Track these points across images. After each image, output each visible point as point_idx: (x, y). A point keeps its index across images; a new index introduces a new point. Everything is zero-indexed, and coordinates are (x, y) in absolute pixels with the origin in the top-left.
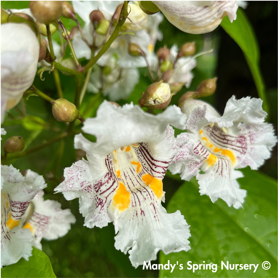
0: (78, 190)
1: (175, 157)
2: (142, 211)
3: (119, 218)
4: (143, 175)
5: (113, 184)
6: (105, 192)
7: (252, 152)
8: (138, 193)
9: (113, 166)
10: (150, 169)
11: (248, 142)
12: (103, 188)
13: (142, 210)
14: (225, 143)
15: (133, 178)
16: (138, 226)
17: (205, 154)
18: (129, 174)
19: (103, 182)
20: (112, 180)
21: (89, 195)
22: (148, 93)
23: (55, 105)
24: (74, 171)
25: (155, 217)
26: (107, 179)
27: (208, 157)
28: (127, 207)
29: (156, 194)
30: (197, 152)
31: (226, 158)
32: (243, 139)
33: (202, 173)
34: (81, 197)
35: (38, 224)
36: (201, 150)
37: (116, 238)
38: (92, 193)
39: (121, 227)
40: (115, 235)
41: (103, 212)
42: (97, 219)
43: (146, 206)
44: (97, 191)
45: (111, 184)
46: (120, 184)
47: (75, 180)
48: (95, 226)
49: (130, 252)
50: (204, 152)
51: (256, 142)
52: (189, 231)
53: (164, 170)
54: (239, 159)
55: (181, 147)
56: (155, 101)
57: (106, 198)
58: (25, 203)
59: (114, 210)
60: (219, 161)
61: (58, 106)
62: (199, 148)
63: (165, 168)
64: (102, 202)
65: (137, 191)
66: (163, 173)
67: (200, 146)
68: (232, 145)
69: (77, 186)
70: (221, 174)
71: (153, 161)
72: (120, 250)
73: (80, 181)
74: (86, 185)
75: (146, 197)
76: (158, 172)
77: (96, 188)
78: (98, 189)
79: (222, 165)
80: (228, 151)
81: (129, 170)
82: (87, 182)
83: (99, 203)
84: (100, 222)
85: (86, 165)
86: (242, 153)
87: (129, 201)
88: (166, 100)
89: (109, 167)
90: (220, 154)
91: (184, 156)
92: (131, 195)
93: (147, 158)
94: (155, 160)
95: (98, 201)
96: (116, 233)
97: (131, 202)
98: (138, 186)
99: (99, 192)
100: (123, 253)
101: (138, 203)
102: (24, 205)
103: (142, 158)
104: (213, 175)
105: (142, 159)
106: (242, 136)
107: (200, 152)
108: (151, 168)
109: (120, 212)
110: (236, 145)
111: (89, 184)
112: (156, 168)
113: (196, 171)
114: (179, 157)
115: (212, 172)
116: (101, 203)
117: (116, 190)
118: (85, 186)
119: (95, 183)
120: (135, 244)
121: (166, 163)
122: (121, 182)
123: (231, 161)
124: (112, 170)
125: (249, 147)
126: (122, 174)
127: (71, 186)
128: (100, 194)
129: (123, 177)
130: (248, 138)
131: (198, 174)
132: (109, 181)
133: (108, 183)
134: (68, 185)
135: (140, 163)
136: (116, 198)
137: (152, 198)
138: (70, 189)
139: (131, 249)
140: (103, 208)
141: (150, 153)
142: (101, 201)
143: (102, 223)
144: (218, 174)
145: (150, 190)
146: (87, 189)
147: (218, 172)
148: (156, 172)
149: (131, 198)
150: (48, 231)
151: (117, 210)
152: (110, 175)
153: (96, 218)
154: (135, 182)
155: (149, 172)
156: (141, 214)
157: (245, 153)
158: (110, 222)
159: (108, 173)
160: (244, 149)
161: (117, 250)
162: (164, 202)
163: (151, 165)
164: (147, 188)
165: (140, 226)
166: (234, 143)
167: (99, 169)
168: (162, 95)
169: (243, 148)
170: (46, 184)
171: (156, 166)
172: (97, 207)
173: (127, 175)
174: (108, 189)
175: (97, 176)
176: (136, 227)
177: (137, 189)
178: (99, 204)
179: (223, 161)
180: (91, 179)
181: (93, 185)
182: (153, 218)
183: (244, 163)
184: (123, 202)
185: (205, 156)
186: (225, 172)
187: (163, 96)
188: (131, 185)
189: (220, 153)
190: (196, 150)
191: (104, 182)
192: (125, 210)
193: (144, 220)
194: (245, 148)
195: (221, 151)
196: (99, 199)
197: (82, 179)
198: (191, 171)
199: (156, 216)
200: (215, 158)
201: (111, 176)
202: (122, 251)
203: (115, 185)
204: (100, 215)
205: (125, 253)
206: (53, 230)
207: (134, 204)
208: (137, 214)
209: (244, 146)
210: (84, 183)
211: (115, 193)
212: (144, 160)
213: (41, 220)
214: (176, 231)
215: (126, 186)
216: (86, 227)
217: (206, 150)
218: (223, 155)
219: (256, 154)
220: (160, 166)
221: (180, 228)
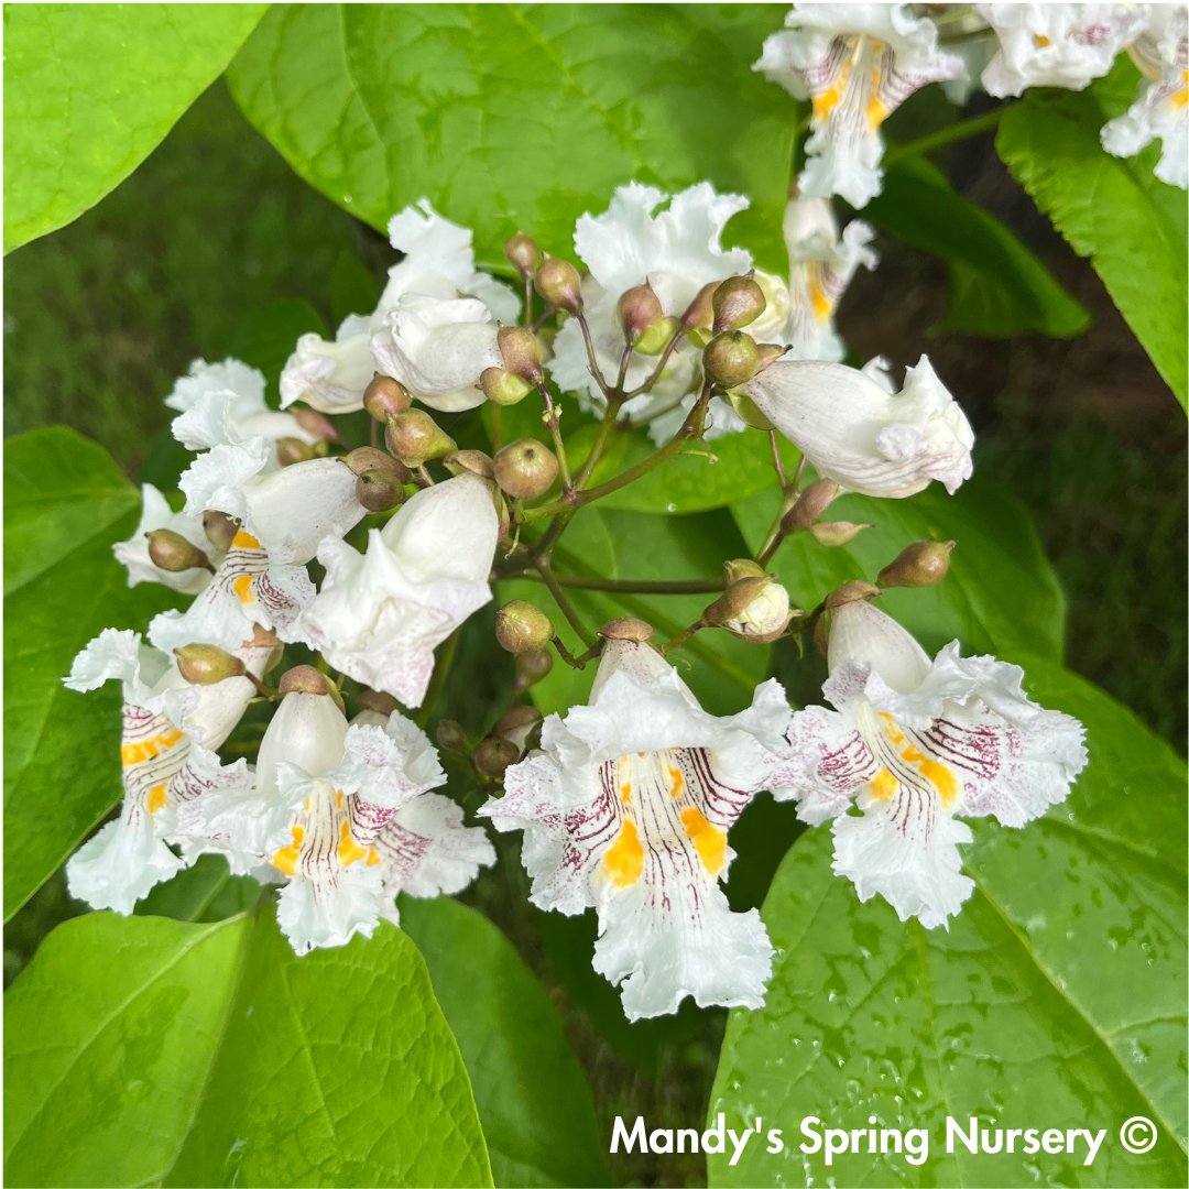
0: (527, 818)
1: (771, 779)
2: (666, 899)
3: (612, 901)
4: (685, 808)
5: (609, 822)
6: (587, 837)
7: (1016, 778)
8: (664, 855)
9: (615, 772)
10: (702, 798)
11: (1003, 749)
12: (585, 829)
13: (667, 896)
14: (935, 741)
15: (660, 810)
16: (652, 930)
17: (866, 768)
18: (652, 796)
19: (588, 815)
20: (608, 812)
21: (550, 834)
22: (729, 606)
23: (506, 619)
24: (526, 776)
25: (693, 918)
26: (597, 809)
27: (872, 778)
28: (634, 881)
29: (706, 865)
30: (844, 761)
31: (927, 787)
32: (988, 739)
33: (855, 812)
34: (530, 830)
35: (395, 855)
36: (856, 756)
37: (597, 945)
38: (558, 830)
39: (614, 922)
40: (597, 939)
41: (578, 881)
42: (562, 892)
43: (677, 888)
44: (571, 832)
45: (606, 823)
46: (626, 822)
47: (525, 795)
48: (555, 910)
49: (624, 984)
50: (865, 763)
51: (1026, 753)
52: (771, 965)
53: (736, 809)
54: (971, 789)
55: (785, 759)
56: (743, 625)
57: (590, 851)
58: (390, 811)
59: (602, 885)
60: (902, 794)
61: (511, 621)
62: (850, 753)
63: (737, 806)
64: (578, 858)
65: (663, 847)
66: (731, 815)
67: (856, 747)
68: (953, 752)
69: (528, 809)
70: (902, 828)
71: (711, 783)
72: (603, 975)
73: (537, 801)
74: (546, 812)
75: (680, 868)
76: (719, 813)
77: (570, 824)
78: (575, 829)
79: (909, 805)
80: (937, 764)
81: (652, 786)
82: (551, 807)
83: (571, 857)
84: (567, 903)
85: (554, 768)
86: (984, 776)
87: (640, 869)
88: (773, 630)
89: (607, 775)
90: (916, 770)
91: (795, 780)
92: (647, 856)
93: (700, 767)
94: (716, 782)
95: (569, 851)
96: (599, 935)
97: (644, 872)
98: (666, 833)
99: (575, 835)
100: (609, 982)
101: (659, 878)
102: (385, 815)
103: (690, 764)
104: (882, 824)
105: (688, 768)
106: (987, 731)
107: (853, 762)
108: (706, 798)
109: (617, 890)
110: (965, 753)
111: (555, 812)
112: (715, 800)
113: (838, 805)
114: (781, 779)
115: (880, 817)
116: (575, 860)
117: (615, 837)
118: (544, 813)
119: (570, 814)
120: (638, 969)
121: (741, 793)
122: (628, 817)
123: (939, 795)
124: (612, 783)
125: (1005, 762)
126: (634, 793)
127: (514, 808)
128: (577, 840)
129: (635, 803)
130: (1003, 740)
131: (844, 815)
132: (602, 814)
133: (598, 819)
134: (509, 805)
135: (683, 776)
136: (613, 858)
137: (695, 871)
138: (511, 814)
139: (628, 977)
140: (578, 871)
141: (709, 760)
142: (577, 855)
143: (572, 907)
144: (894, 825)
145: (692, 853)
146: (548, 819)
147: (896, 820)
148: (713, 809)
149: (644, 865)
150: (417, 877)
151: (609, 884)
152: (605, 800)
153: (559, 892)
154: (663, 822)
155: (700, 805)
156: (663, 905)
157: (992, 776)
158: (590, 906)
159: (602, 798)
160: (988, 767)
161: (596, 973)
162: (726, 881)
163: (707, 790)
164: (687, 845)
165: (656, 931)
166: (958, 748)
167: (582, 786)
168: (762, 617)
169: (987, 763)
170: (446, 775)
171: (717, 797)
172: (566, 865)
173: (645, 796)
174: (595, 834)
175: (574, 798)
176: (648, 932)
177: (664, 842)
178: (570, 861)
179: (915, 795)
180: (563, 805)
181: (563, 816)
182: (688, 920)
183: (985, 803)
184: (625, 869)
185: (865, 773)
186: (912, 826)
187: (765, 620)
188: (651, 827)
189: (915, 766)
190: (841, 755)
191: (590, 816)
192: (629, 886)
193: (668, 920)
194: (991, 764)
195: (920, 762)
196: (574, 850)
197: (542, 797)
198: (825, 802)
199: (696, 917)
200: (894, 782)
201: (607, 804)
202: (607, 979)
203: (615, 825)
204: (569, 884)
205: (615, 985)
206: (431, 875)
207: (650, 879)
208: (653, 903)
209: (988, 759)
210: (545, 807)
211: (610, 845)
212: (692, 771)
213: (405, 844)
214: (740, 957)
215: (640, 829)
216: (533, 904)
217: (870, 757)
218: (921, 775)
219: (1025, 784)
220: (726, 800)
221: (750, 951)
